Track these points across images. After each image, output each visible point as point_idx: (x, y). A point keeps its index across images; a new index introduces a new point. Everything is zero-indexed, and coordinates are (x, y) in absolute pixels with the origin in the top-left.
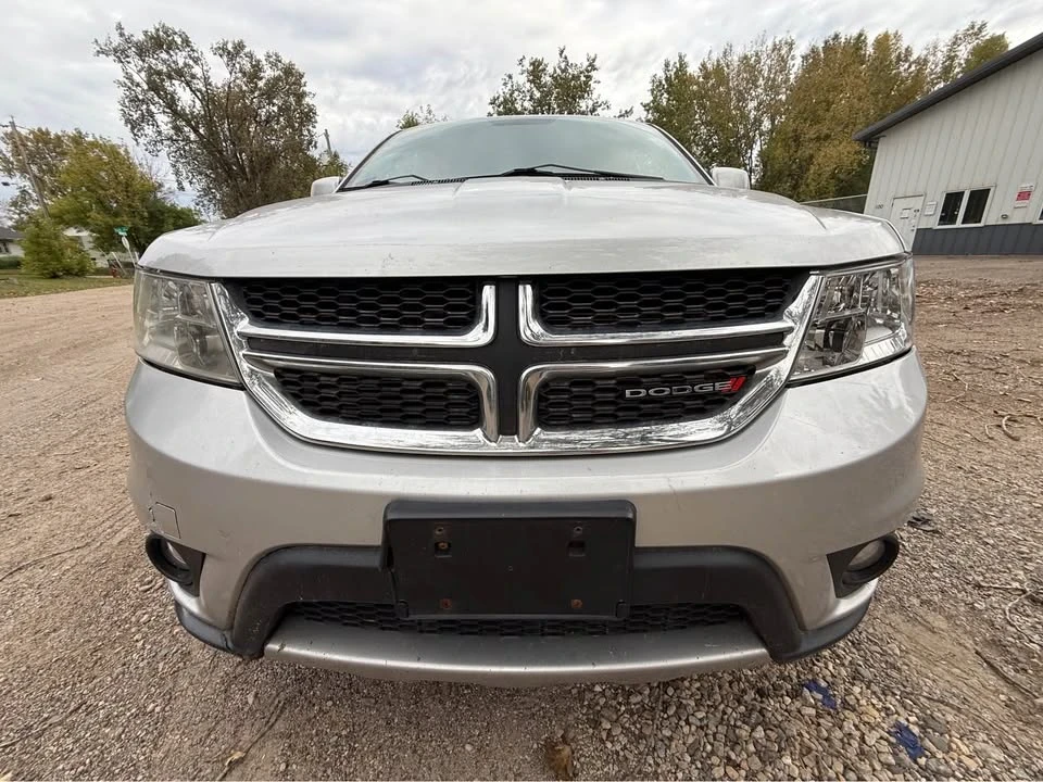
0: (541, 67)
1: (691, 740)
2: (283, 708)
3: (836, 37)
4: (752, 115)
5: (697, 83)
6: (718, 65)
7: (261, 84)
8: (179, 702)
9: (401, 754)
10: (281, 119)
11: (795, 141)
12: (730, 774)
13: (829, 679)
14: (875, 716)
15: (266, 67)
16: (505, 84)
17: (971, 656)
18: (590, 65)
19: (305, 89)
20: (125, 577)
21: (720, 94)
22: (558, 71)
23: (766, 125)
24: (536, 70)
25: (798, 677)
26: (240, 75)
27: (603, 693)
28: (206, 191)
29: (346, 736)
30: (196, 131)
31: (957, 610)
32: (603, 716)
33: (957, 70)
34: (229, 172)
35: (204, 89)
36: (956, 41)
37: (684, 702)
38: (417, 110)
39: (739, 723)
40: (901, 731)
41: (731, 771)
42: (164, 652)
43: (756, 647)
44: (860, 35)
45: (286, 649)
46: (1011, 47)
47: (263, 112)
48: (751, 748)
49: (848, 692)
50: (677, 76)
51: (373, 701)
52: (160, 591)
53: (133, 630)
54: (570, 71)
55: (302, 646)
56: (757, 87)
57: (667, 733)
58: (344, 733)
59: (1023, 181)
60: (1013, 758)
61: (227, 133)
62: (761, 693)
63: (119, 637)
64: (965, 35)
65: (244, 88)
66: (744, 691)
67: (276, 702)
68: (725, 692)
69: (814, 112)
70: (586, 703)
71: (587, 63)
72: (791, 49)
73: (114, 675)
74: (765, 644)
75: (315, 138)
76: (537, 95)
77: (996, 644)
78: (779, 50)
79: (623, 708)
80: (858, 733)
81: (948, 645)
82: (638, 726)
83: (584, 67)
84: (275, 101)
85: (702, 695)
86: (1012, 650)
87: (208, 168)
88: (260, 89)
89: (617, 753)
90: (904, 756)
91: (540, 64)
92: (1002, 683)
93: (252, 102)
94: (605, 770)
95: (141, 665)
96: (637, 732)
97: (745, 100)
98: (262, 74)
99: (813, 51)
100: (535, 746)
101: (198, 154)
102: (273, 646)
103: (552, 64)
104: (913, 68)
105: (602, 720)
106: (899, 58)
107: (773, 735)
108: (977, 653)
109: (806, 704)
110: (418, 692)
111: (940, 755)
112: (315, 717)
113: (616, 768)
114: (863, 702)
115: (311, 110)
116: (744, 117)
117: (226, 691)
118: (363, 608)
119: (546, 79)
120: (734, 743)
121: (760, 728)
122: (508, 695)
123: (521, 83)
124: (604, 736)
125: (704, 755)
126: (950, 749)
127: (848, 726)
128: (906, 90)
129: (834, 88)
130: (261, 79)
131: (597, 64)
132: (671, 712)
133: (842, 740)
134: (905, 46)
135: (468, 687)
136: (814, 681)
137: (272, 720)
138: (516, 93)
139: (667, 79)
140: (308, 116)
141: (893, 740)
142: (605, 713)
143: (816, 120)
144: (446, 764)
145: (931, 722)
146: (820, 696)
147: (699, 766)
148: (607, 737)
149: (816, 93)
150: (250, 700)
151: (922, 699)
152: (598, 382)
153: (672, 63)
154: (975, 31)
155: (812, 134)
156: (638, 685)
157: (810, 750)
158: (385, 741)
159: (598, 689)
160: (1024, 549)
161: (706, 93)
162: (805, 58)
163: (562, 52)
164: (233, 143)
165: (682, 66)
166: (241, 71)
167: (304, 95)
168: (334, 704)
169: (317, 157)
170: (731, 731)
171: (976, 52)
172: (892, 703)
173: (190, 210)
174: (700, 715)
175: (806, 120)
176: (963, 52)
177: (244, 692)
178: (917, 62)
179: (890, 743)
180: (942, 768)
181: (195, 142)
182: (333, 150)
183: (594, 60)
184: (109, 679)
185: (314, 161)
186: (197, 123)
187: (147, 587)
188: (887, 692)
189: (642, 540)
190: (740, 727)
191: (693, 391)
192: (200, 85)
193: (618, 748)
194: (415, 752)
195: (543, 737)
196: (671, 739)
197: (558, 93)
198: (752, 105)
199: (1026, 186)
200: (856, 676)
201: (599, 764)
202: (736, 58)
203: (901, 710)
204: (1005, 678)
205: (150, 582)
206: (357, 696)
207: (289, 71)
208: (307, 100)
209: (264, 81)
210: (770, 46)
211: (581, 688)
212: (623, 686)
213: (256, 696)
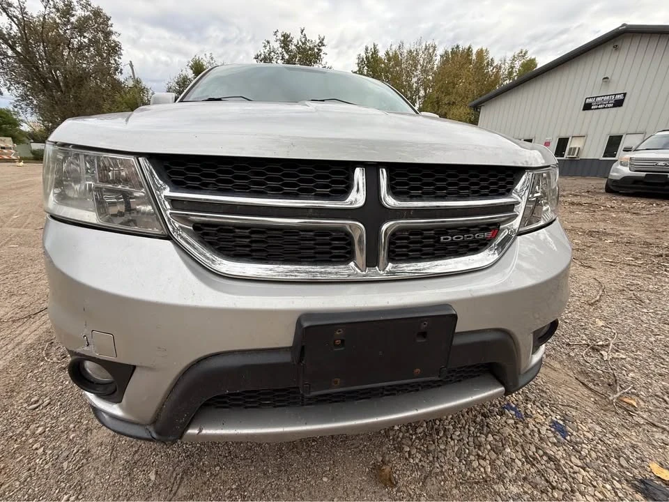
0: (289, 39)
1: (456, 449)
2: (182, 478)
3: (458, 47)
4: (415, 85)
5: (384, 63)
6: (396, 54)
7: (73, 20)
8: (90, 490)
9: (280, 493)
10: (92, 49)
11: (437, 104)
12: (482, 464)
13: (515, 402)
14: (541, 419)
15: (78, 7)
16: (265, 46)
17: (574, 380)
18: (320, 42)
19: (111, 29)
20: (11, 400)
21: (397, 71)
22: (300, 43)
23: (422, 93)
24: (286, 41)
25: (500, 404)
26: (54, 10)
27: (400, 430)
28: (24, 97)
29: (237, 489)
30: (13, 48)
31: (562, 358)
32: (403, 444)
33: (515, 74)
34: (45, 85)
35: (20, 16)
36: (514, 59)
37: (447, 427)
38: (202, 56)
39: (478, 434)
40: (554, 424)
41: (482, 462)
42: (65, 454)
43: (498, 387)
44: (469, 48)
45: (204, 432)
46: (539, 66)
47: (75, 42)
48: (489, 447)
49: (526, 408)
50: (372, 58)
51: (250, 461)
52: (49, 407)
53: (31, 441)
54: (308, 44)
55: (216, 427)
56: (417, 70)
57: (442, 447)
58: (234, 487)
59: (547, 137)
60: (605, 429)
61: (43, 54)
62: (484, 415)
63: (18, 449)
64: (519, 56)
65: (58, 21)
66: (475, 416)
67: (174, 475)
68: (466, 418)
69: (447, 88)
70: (391, 438)
71: (319, 41)
72: (434, 50)
73: (22, 480)
74: (503, 384)
75: (121, 67)
76: (287, 57)
77: (583, 373)
78: (429, 49)
79: (414, 437)
80: (536, 429)
81: (562, 376)
82: (425, 446)
83: (317, 43)
84: (85, 34)
85: (455, 422)
86: (591, 375)
87: (26, 79)
88: (72, 23)
89: (417, 464)
90: (559, 437)
91: (288, 36)
92: (590, 392)
93: (65, 33)
94: (413, 475)
95: (46, 467)
96: (425, 450)
97: (411, 77)
98: (74, 13)
99: (446, 52)
100: (367, 470)
101: (15, 67)
102: (193, 431)
103: (296, 38)
104: (494, 70)
105: (404, 446)
106: (488, 63)
107: (497, 438)
108: (576, 379)
109: (508, 418)
110: (280, 449)
111: (575, 433)
112: (208, 480)
113: (419, 474)
114: (534, 412)
115: (117, 45)
116: (410, 86)
117: (130, 474)
118: (263, 394)
119: (292, 47)
120: (479, 446)
121: (490, 435)
122: (341, 441)
123: (276, 47)
124: (407, 455)
125: (466, 455)
126: (578, 429)
127: (531, 426)
128: (492, 82)
129: (456, 76)
130: (73, 15)
131: (325, 42)
132: (441, 434)
133: (530, 434)
134: (490, 58)
135: (314, 441)
136: (508, 404)
137: (175, 489)
138: (273, 54)
139: (367, 58)
140: (115, 49)
141: (553, 429)
142: (404, 441)
143: (448, 94)
144: (313, 493)
145: (566, 417)
146: (514, 413)
147: (464, 463)
148: (409, 456)
149: (448, 78)
150: (153, 477)
151: (560, 406)
152: (425, 232)
153: (369, 49)
154: (523, 54)
155: (446, 100)
156: (419, 422)
157: (517, 443)
158: (266, 487)
159: (396, 428)
160: (583, 324)
161: (389, 70)
162: (441, 56)
163: (302, 31)
164: (49, 62)
165: (375, 52)
166: (54, 7)
167: (110, 33)
168: (221, 468)
169: (123, 80)
170: (476, 439)
171: (523, 65)
172: (547, 409)
173: (9, 111)
174: (458, 433)
175: (443, 92)
176: (518, 65)
177: (146, 473)
178: (496, 67)
179: (552, 432)
180: (578, 440)
181: (13, 57)
182: (136, 77)
183: (323, 40)
184: (18, 483)
185: (119, 83)
186: (14, 43)
187: (35, 405)
188: (543, 405)
189: (459, 328)
190: (479, 437)
191: (475, 238)
192: (17, 13)
193: (417, 461)
194: (289, 489)
195: (371, 463)
196: (445, 450)
197: (300, 57)
198: (414, 80)
199: (548, 139)
200: (527, 399)
201: (408, 473)
202: (405, 51)
203: (552, 413)
204: (591, 389)
205: (36, 402)
206: (236, 460)
207: (97, 13)
208: (113, 37)
209: (76, 18)
210: (424, 47)
211: (386, 430)
212: (411, 423)
213: (156, 473)
